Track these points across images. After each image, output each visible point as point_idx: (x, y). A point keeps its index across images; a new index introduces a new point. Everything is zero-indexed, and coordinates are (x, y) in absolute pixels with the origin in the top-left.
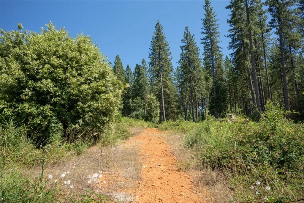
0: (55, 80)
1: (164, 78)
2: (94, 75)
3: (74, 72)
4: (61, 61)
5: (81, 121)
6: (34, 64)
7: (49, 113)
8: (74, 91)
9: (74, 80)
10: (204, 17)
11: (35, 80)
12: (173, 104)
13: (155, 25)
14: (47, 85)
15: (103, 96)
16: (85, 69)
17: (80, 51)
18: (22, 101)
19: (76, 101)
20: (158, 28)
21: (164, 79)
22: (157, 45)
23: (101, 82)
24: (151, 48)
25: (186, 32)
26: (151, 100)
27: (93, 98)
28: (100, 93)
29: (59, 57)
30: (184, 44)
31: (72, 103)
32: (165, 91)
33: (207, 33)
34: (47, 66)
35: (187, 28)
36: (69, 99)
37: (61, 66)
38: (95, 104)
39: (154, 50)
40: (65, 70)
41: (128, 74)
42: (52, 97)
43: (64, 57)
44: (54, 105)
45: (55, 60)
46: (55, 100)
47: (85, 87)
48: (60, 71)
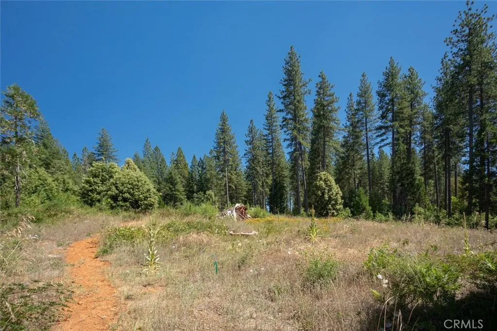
0: (129, 193)
1: (230, 172)
2: (145, 191)
3: (137, 190)
4: (131, 186)
5: (140, 208)
6: (121, 188)
7: (128, 205)
8: (137, 198)
9: (137, 193)
10: (266, 113)
11: (123, 194)
12: (241, 199)
13: (220, 115)
14: (127, 195)
15: (149, 199)
16: (141, 188)
17: (138, 181)
18: (119, 201)
19: (138, 201)
20: (224, 119)
21: (229, 174)
22: (222, 137)
23: (148, 194)
24: (216, 141)
25: (251, 125)
26: (209, 195)
27: (145, 200)
28: (147, 198)
29: (130, 184)
30: (248, 139)
31: (137, 201)
32: (230, 187)
33: (268, 130)
34: (126, 188)
35: (252, 121)
36: (135, 200)
37: (131, 188)
38: (146, 202)
39: (219, 143)
40: (133, 189)
41: (194, 166)
42: (129, 200)
43: (132, 184)
44: (130, 202)
45: (129, 186)
46: (130, 201)
47: (141, 196)
48: (131, 190)
